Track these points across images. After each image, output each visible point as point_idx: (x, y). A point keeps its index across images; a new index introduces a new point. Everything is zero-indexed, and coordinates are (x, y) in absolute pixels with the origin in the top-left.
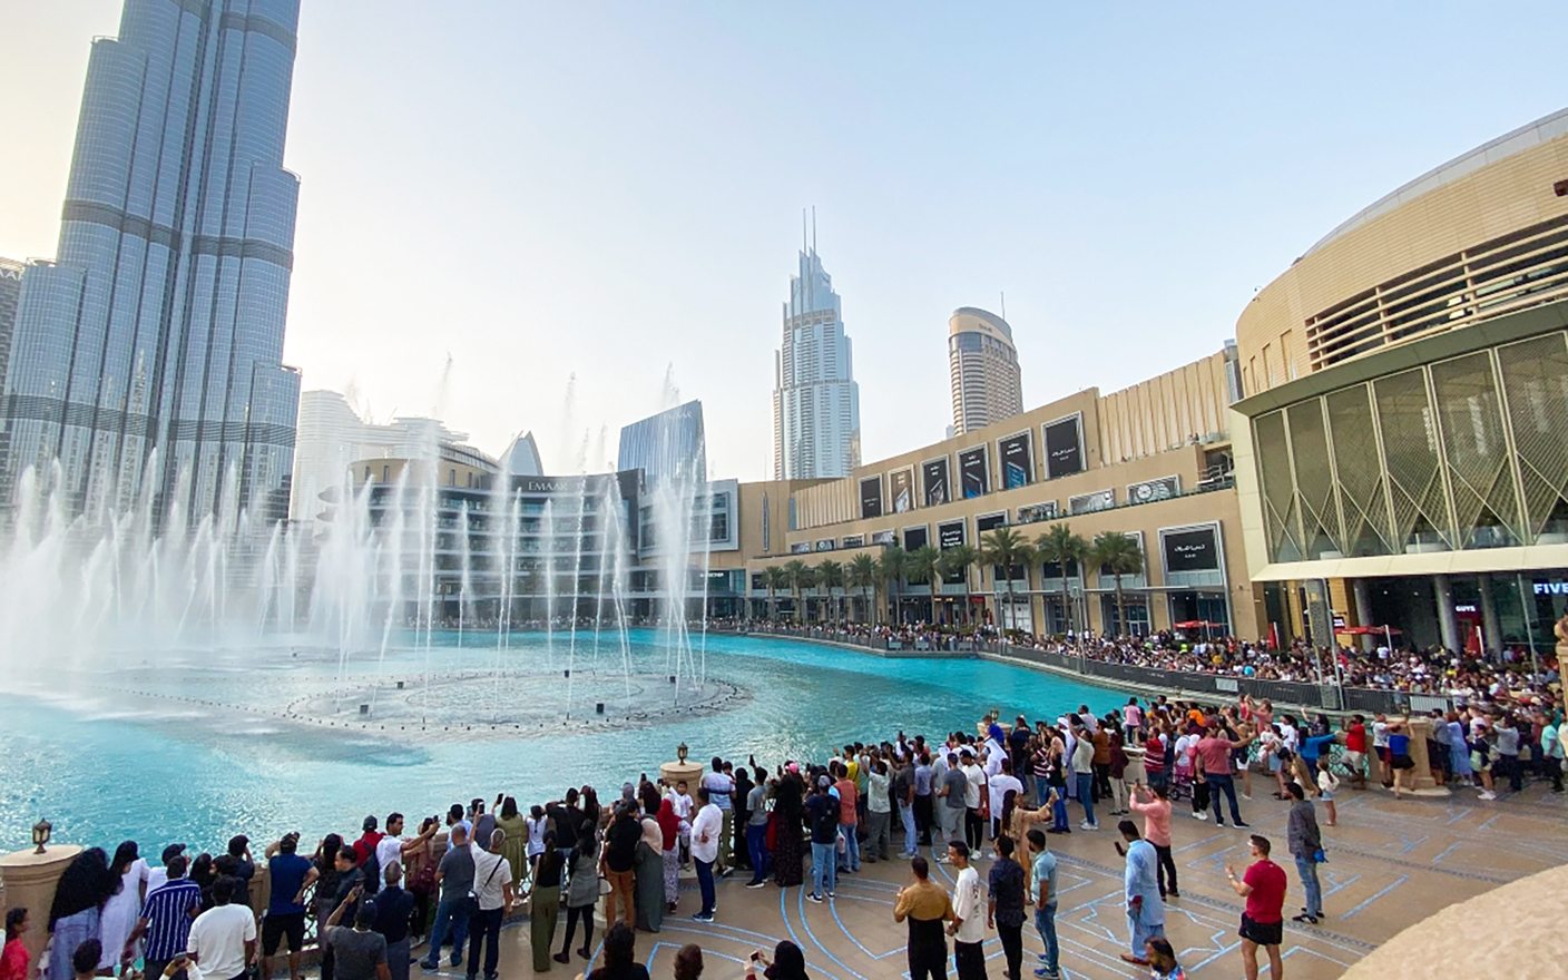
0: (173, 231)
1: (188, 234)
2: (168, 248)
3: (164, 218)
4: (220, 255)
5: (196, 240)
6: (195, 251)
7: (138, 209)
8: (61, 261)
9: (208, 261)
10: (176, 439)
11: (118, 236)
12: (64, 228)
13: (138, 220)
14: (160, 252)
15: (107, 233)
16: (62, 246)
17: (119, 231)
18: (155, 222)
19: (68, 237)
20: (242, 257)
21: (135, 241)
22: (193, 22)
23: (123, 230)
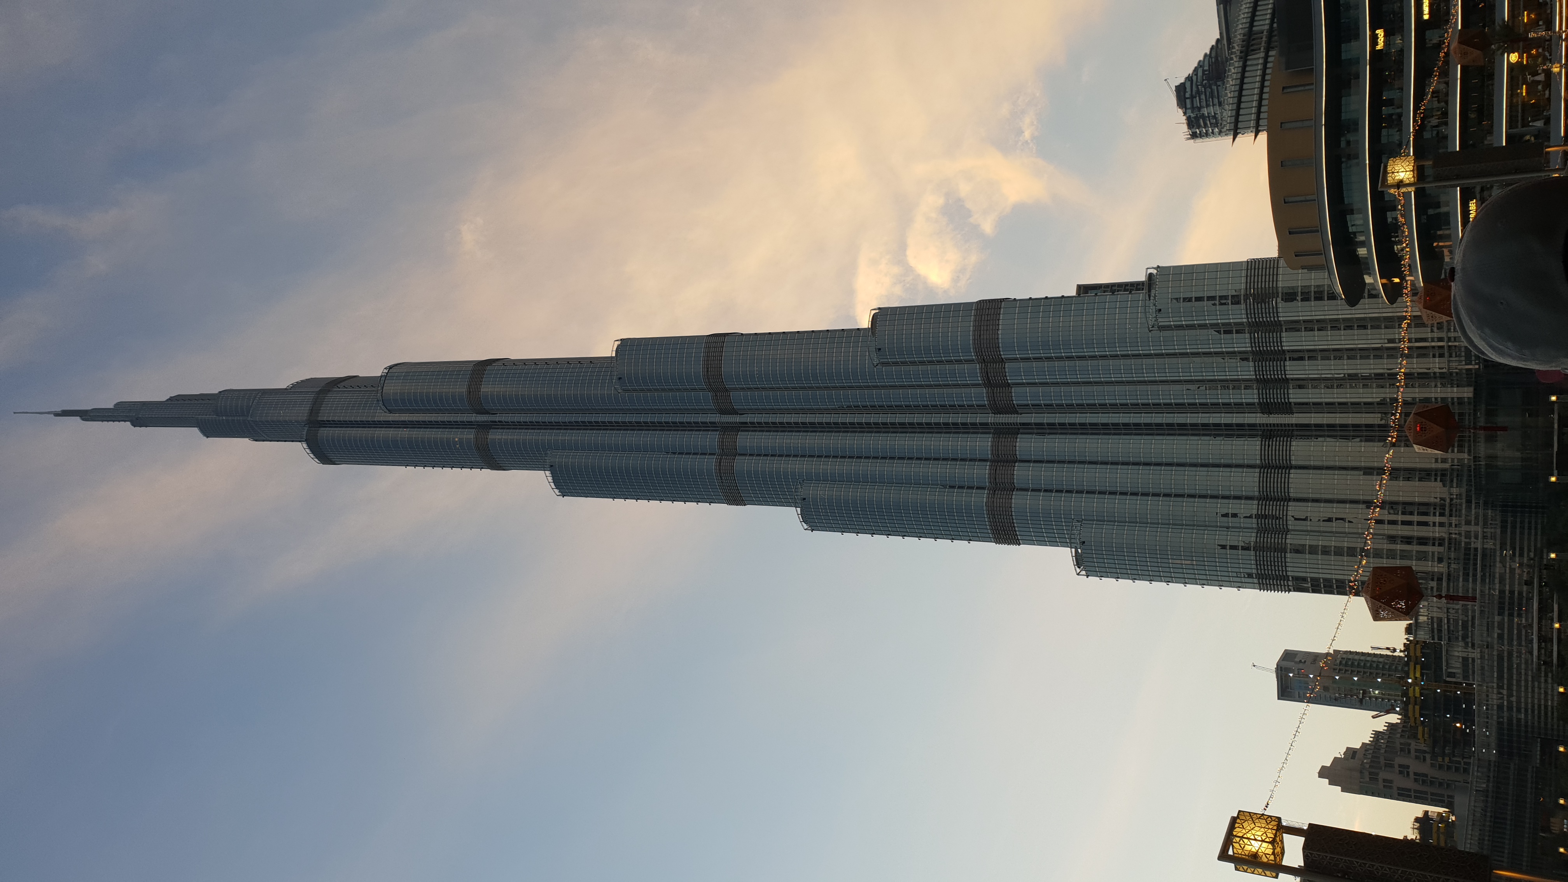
0: (994, 434)
1: (991, 419)
2: (1019, 436)
3: (983, 444)
4: (1009, 385)
5: (997, 411)
6: (1012, 410)
7: (982, 472)
8: (1071, 543)
9: (1020, 397)
10: (1290, 403)
11: (1020, 492)
12: (1030, 542)
13: (993, 475)
14: (1025, 445)
15: (1019, 502)
16: (1053, 543)
17: (1014, 493)
18: (990, 456)
19: (1038, 538)
20: (1003, 361)
21: (1021, 474)
22: (745, 440)
23: (1012, 488)
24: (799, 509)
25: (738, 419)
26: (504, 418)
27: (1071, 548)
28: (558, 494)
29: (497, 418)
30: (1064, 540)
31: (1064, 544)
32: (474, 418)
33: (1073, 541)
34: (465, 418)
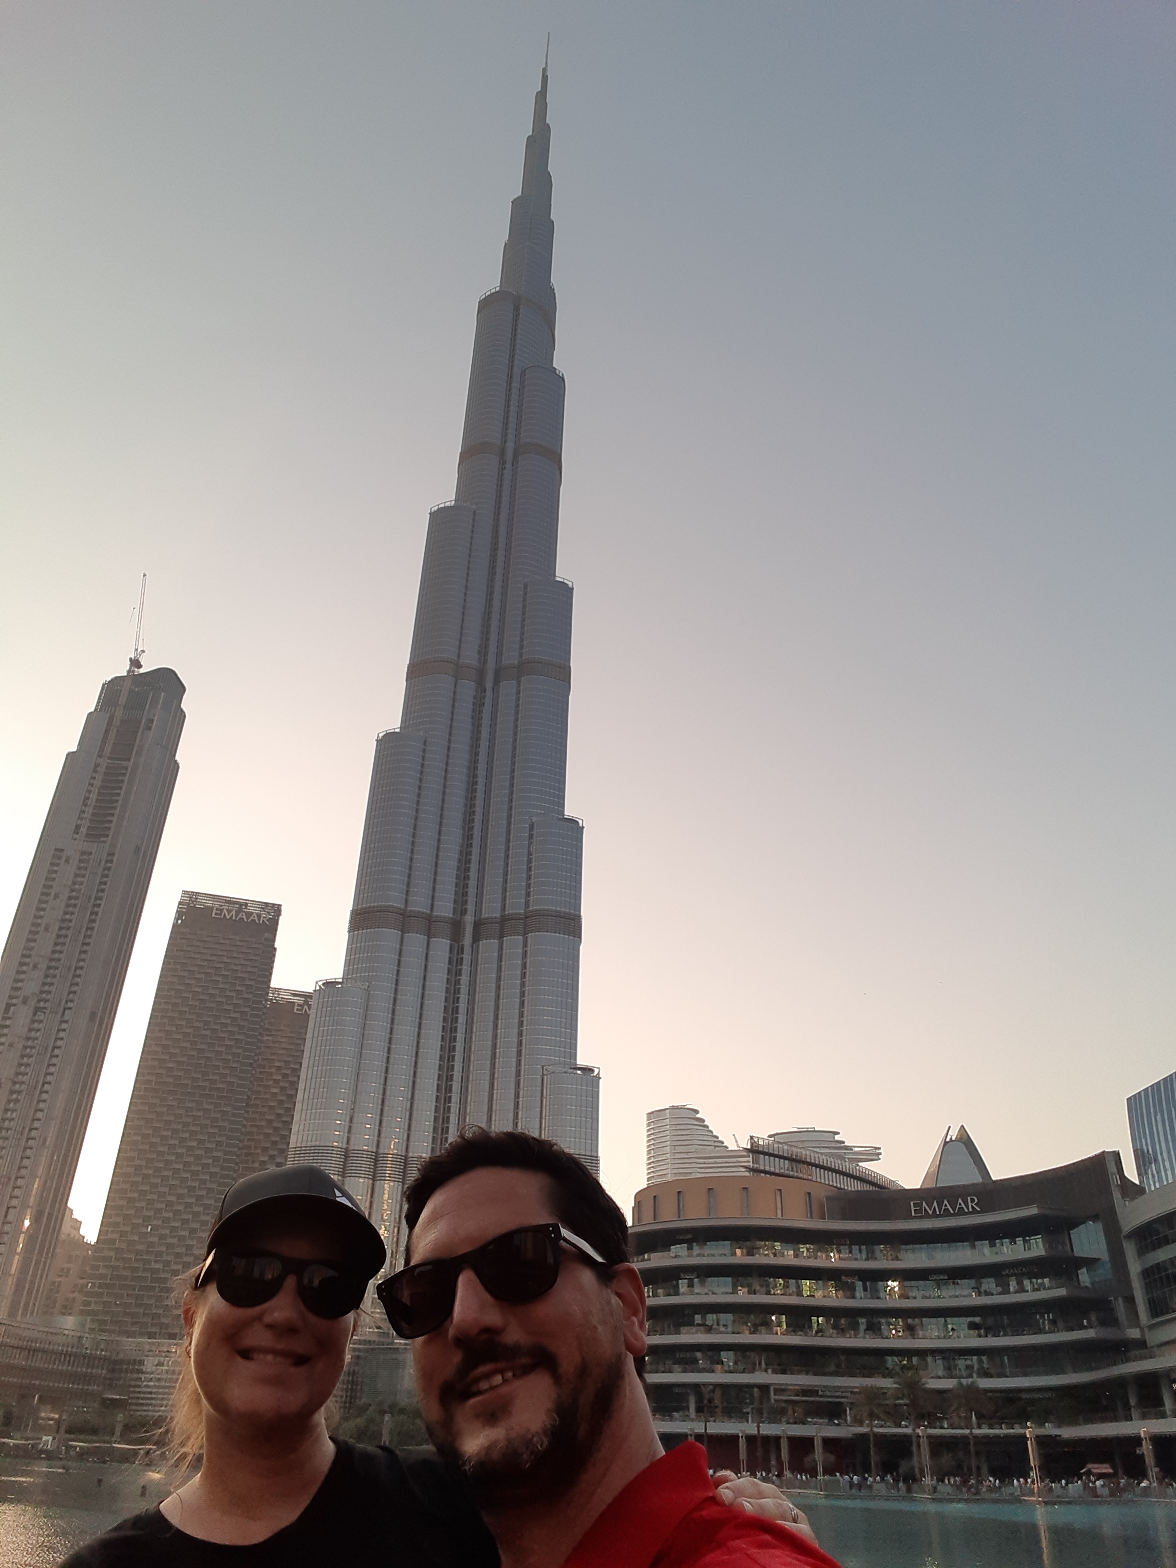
0: (455, 920)
1: (469, 919)
2: (450, 941)
3: (445, 909)
4: (501, 937)
5: (477, 925)
6: (476, 939)
7: (419, 904)
8: (347, 979)
9: (489, 946)
11: (399, 938)
12: (350, 941)
13: (418, 915)
14: (442, 946)
15: (390, 936)
16: (349, 963)
17: (400, 932)
18: (435, 914)
19: (353, 950)
20: (525, 933)
21: (416, 941)
22: (468, 688)
23: (404, 930)
24: (398, 730)
25: (489, 685)
26: (507, 473)
27: (343, 978)
28: (433, 510)
29: (508, 465)
30: (351, 972)
31: (346, 972)
32: (510, 446)
33: (349, 980)
34: (511, 437)
